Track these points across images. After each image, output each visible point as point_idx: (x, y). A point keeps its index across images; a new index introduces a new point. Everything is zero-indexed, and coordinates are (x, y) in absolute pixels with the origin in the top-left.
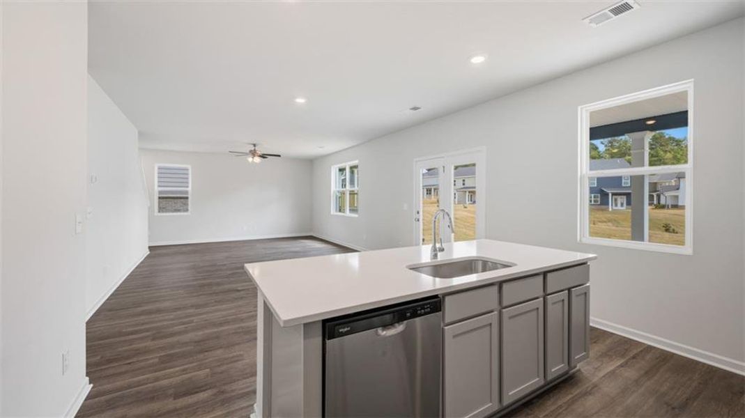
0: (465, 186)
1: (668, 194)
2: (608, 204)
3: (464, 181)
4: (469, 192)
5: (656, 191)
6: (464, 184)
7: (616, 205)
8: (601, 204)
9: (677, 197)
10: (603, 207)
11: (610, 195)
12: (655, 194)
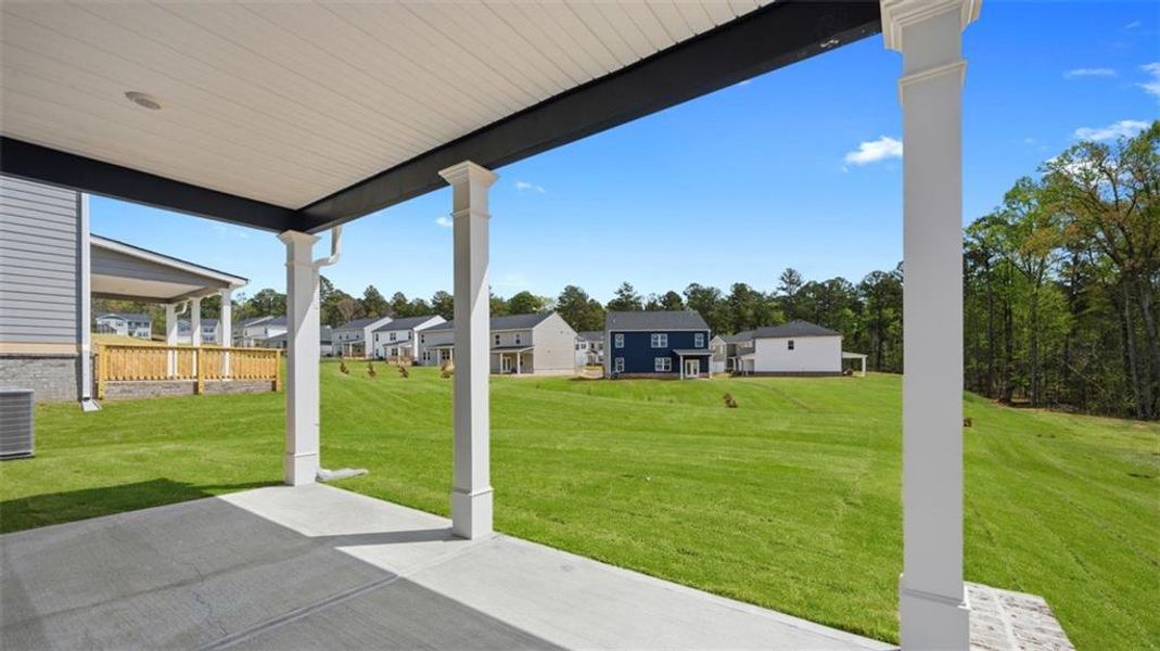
0: (501, 345)
1: (744, 358)
2: (679, 371)
3: (498, 337)
4: (505, 355)
5: (734, 355)
6: (498, 343)
7: (689, 373)
8: (673, 371)
9: (752, 361)
10: (675, 375)
11: (682, 359)
12: (733, 358)
